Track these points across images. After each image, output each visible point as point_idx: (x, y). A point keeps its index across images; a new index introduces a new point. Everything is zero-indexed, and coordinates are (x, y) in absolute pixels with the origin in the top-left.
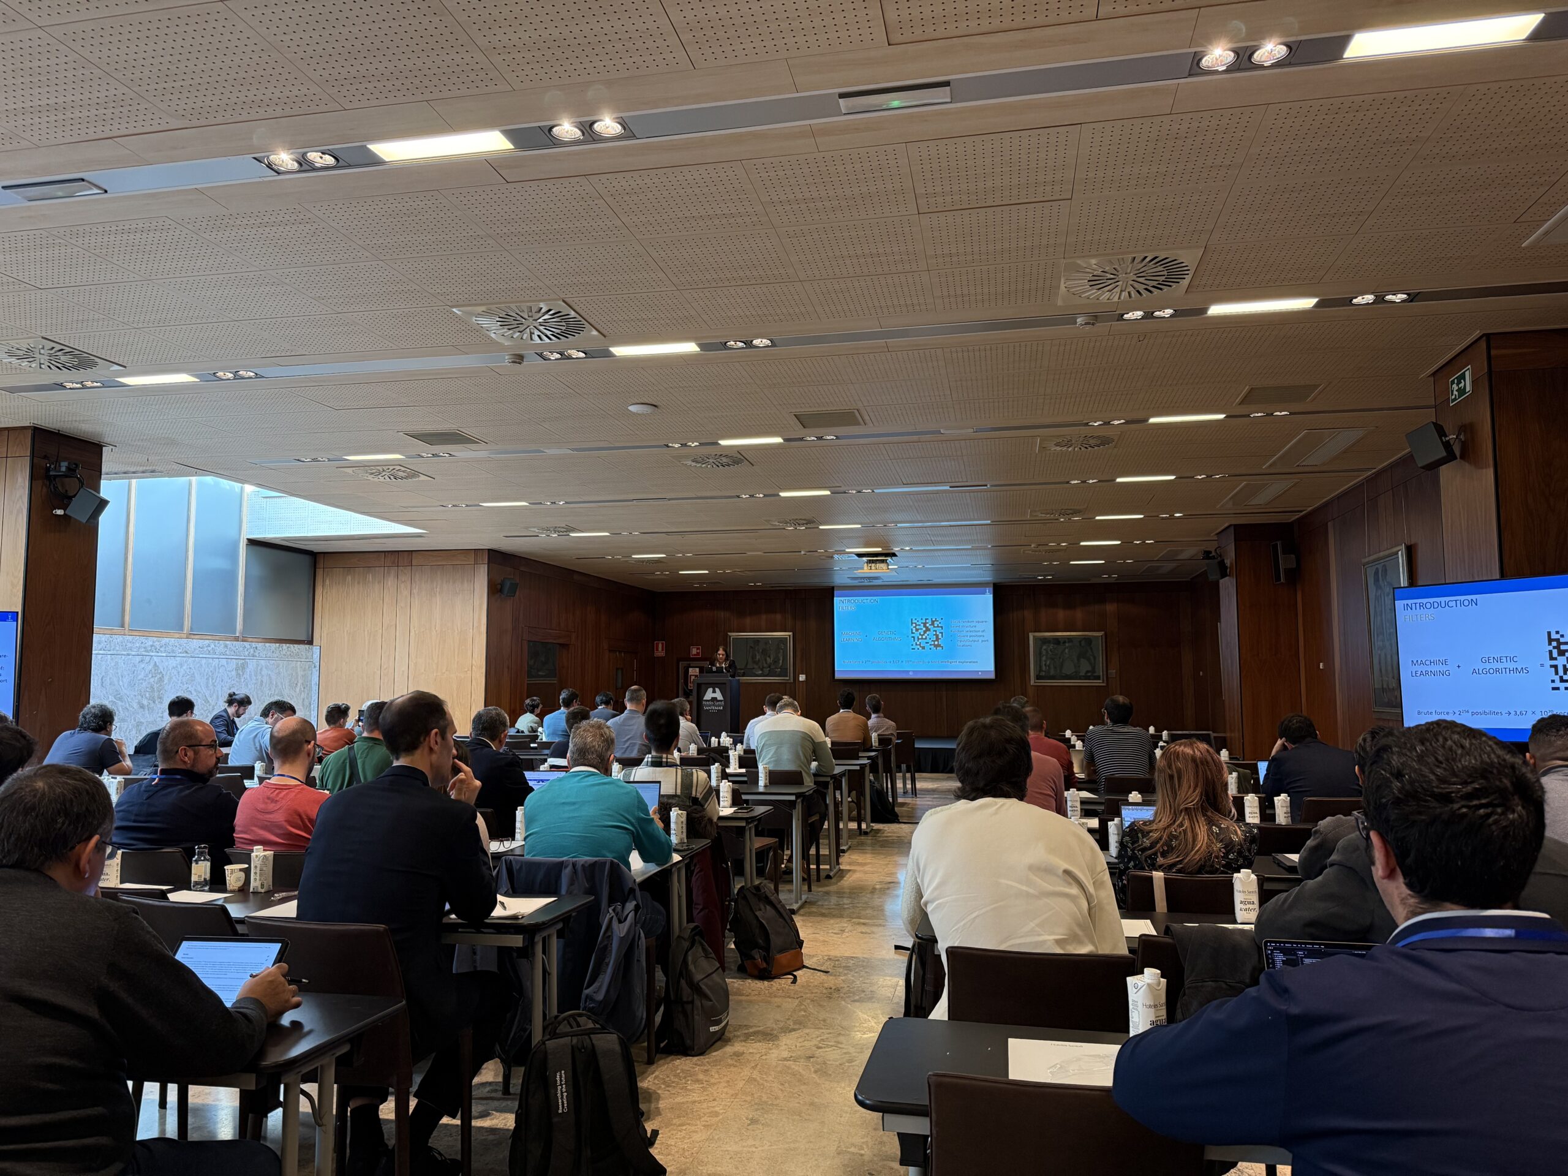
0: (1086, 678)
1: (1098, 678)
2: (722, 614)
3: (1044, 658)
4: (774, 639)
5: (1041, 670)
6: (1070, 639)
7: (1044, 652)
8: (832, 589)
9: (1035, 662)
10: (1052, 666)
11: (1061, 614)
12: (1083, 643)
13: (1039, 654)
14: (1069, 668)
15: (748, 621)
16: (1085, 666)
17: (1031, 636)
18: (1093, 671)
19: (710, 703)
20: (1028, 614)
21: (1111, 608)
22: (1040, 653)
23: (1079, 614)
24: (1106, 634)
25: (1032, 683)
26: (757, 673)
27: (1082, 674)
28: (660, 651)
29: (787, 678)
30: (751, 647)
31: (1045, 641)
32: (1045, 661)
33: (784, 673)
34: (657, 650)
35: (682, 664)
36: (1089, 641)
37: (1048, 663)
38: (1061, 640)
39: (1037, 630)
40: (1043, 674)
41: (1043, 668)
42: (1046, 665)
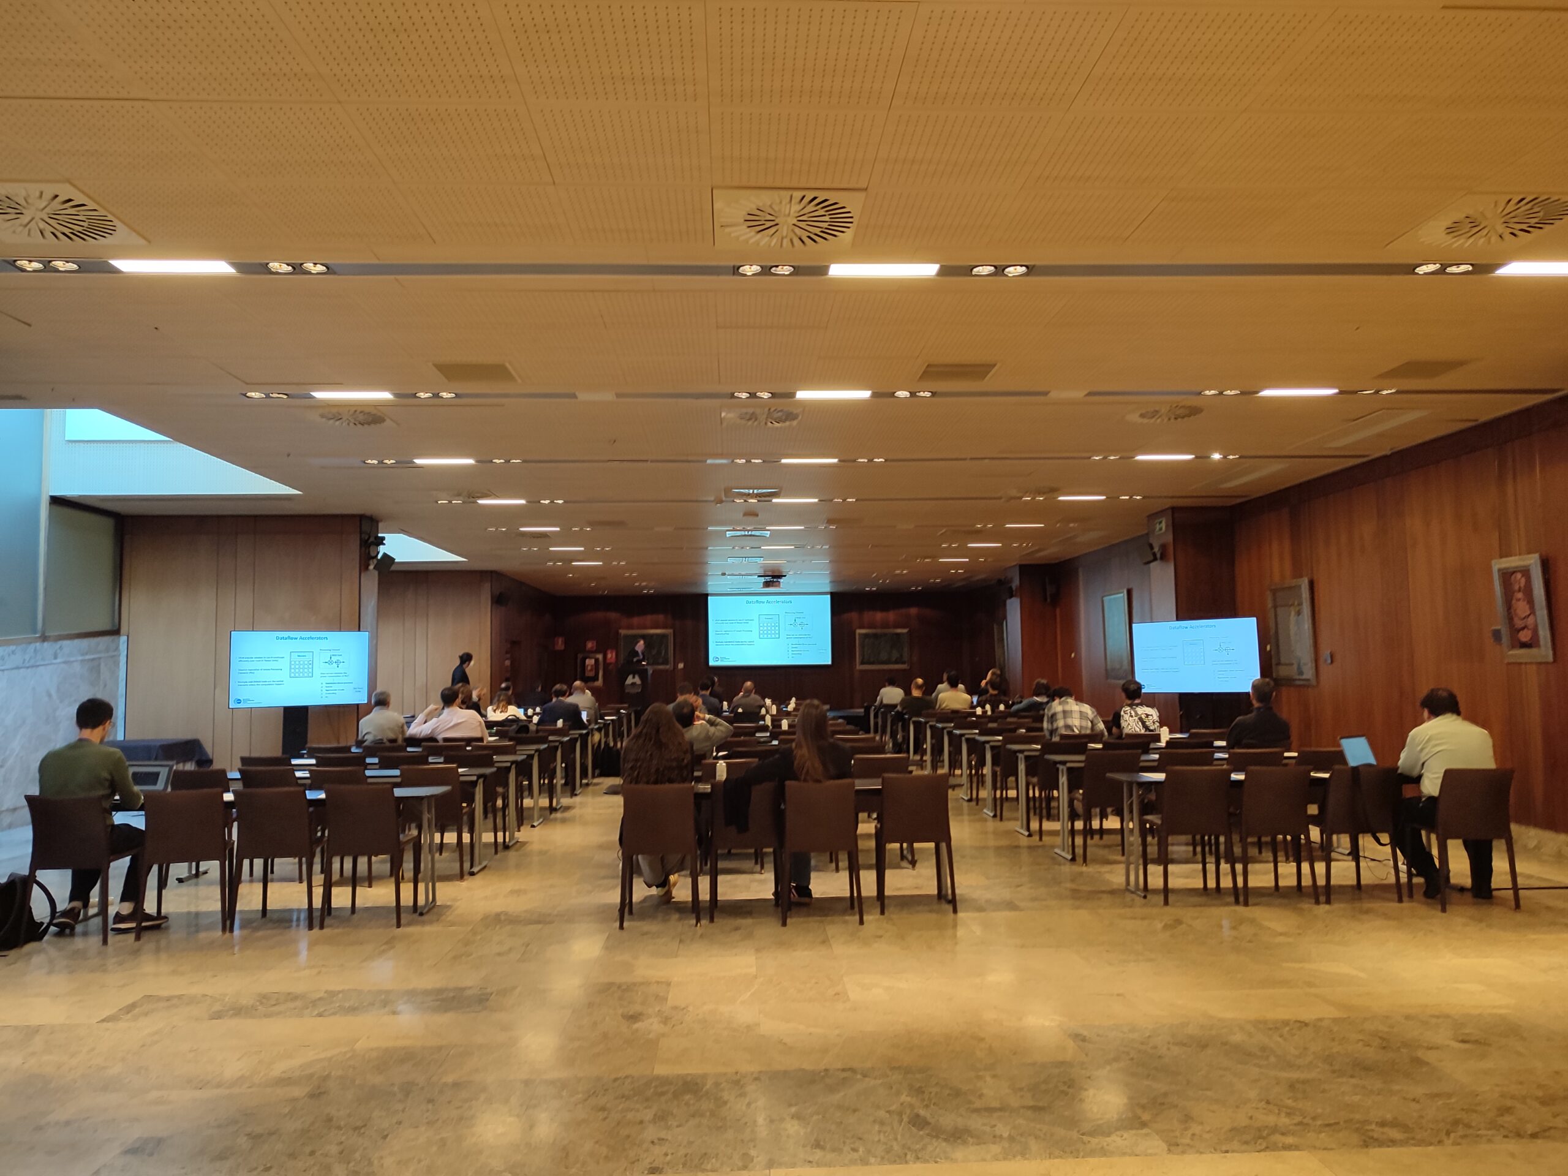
0: (896, 662)
1: (904, 663)
2: (613, 615)
3: (866, 649)
4: (657, 635)
5: (863, 659)
6: (885, 635)
7: (866, 645)
8: (707, 595)
9: (860, 651)
10: (872, 654)
11: (879, 616)
12: (895, 637)
13: (862, 646)
14: (884, 656)
15: (636, 620)
16: (895, 655)
17: (859, 631)
18: (901, 656)
20: (854, 615)
21: (913, 611)
22: (864, 645)
23: (891, 616)
24: (909, 631)
25: (859, 667)
27: (894, 659)
28: (560, 644)
29: (668, 667)
31: (866, 636)
32: (867, 651)
33: (666, 662)
34: (558, 642)
35: (580, 656)
36: (898, 635)
37: (869, 653)
38: (879, 635)
39: (861, 627)
40: (865, 661)
41: (866, 656)
42: (867, 654)
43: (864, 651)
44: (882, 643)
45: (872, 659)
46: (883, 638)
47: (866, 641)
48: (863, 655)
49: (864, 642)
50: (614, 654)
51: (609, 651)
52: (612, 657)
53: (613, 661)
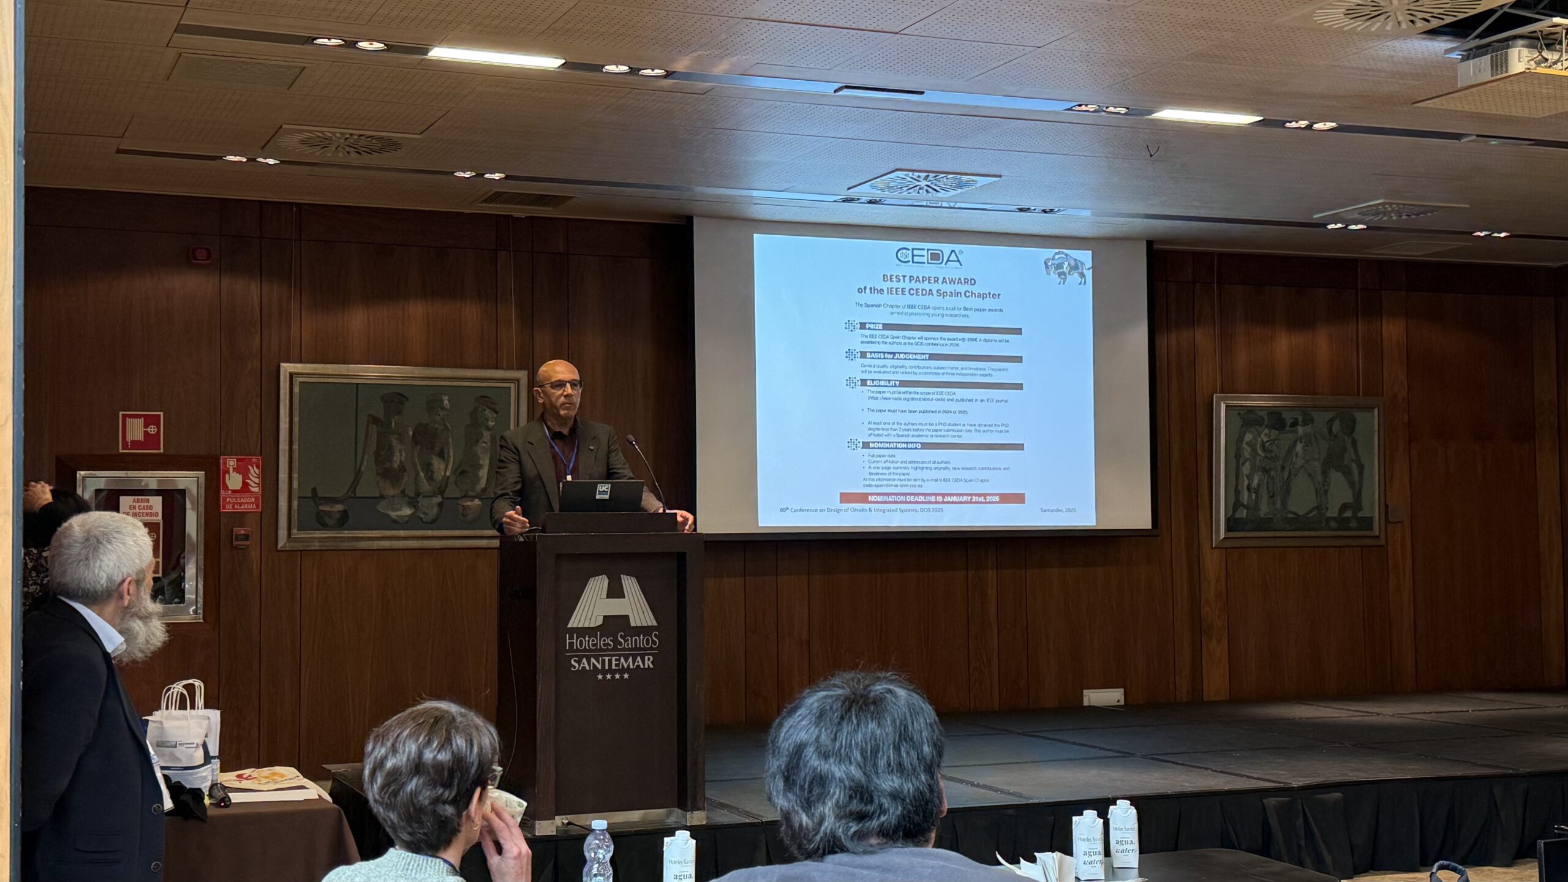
2: (250, 293)
3: (1246, 469)
6: (1309, 416)
7: (1247, 452)
10: (1264, 492)
13: (1236, 456)
15: (356, 321)
20: (1208, 339)
22: (1238, 456)
25: (1217, 539)
26: (393, 514)
30: (375, 420)
31: (1247, 419)
32: (1250, 477)
37: (1255, 484)
38: (1288, 417)
39: (1228, 387)
40: (1243, 513)
41: (1245, 497)
42: (1249, 489)
43: (1237, 476)
44: (1299, 447)
45: (1264, 510)
46: (1300, 430)
47: (1248, 437)
48: (1237, 492)
49: (1240, 439)
50: (254, 471)
51: (232, 463)
52: (245, 486)
53: (248, 504)
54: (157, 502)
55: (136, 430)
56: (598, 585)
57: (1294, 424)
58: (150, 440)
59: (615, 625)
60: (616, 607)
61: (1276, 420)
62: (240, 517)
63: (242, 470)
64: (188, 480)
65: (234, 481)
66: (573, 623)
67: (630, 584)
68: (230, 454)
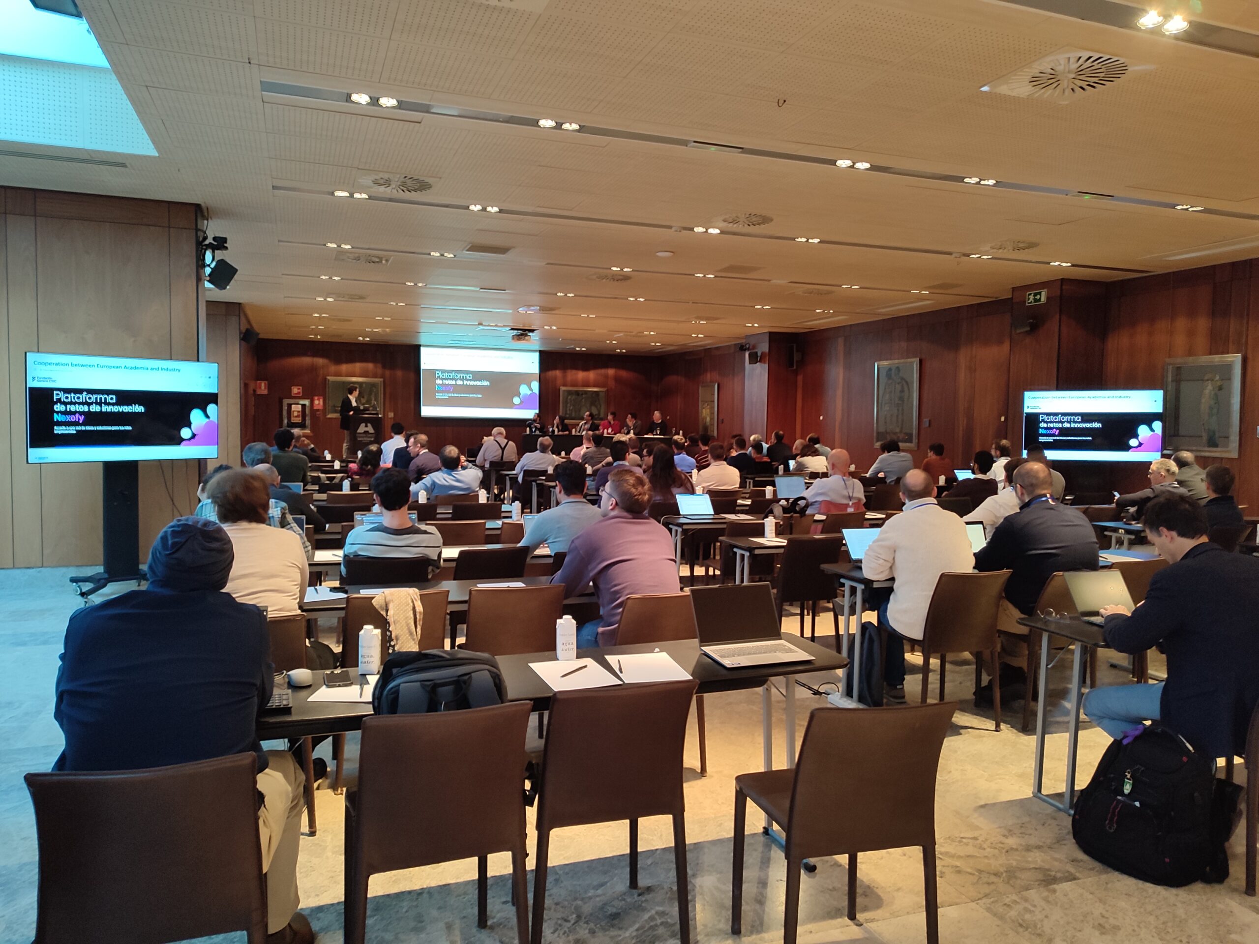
2: (320, 361)
3: (569, 405)
4: (368, 384)
6: (586, 392)
7: (569, 401)
8: (419, 346)
9: (563, 407)
10: (574, 411)
11: (581, 375)
12: (594, 395)
13: (565, 402)
15: (344, 367)
17: (563, 388)
19: (364, 435)
20: (558, 373)
21: (611, 372)
22: (567, 402)
24: (607, 390)
28: (263, 388)
31: (569, 393)
34: (261, 386)
35: (286, 402)
36: (597, 394)
37: (571, 408)
38: (580, 393)
39: (564, 385)
40: (568, 416)
41: (568, 412)
42: (569, 410)
43: (566, 407)
44: (583, 400)
45: (573, 415)
46: (584, 396)
47: (569, 397)
48: (566, 411)
49: (567, 398)
50: (321, 401)
51: (316, 398)
52: (319, 404)
53: (321, 408)
54: (300, 406)
55: (295, 390)
56: (363, 425)
57: (582, 394)
58: (299, 393)
59: (366, 432)
60: (366, 429)
61: (577, 393)
62: (318, 410)
63: (319, 399)
64: (307, 402)
65: (316, 402)
66: (359, 431)
67: (369, 425)
68: (317, 396)
